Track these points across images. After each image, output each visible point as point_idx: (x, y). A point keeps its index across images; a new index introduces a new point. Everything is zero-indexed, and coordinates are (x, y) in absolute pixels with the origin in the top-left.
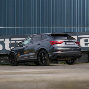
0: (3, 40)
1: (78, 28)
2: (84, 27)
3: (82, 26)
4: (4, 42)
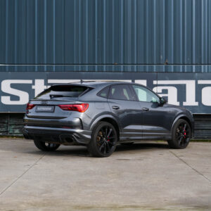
0: (30, 82)
1: (186, 66)
2: (199, 63)
3: (194, 63)
4: (33, 87)
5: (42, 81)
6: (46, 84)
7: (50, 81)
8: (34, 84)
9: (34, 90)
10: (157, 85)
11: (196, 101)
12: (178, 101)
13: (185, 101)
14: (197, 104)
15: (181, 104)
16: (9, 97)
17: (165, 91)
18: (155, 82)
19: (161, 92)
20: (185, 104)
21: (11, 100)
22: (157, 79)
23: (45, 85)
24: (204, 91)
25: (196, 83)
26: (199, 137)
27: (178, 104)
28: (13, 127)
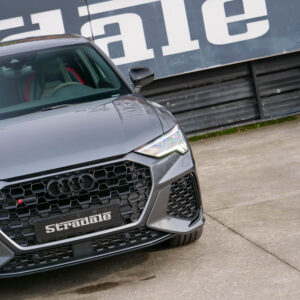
10: (89, 18)
11: (193, 38)
13: (166, 43)
14: (195, 45)
15: (158, 52)
17: (113, 30)
18: (83, 11)
19: (103, 32)
20: (167, 51)
22: (87, 4)
26: (214, 124)
27: (150, 54)
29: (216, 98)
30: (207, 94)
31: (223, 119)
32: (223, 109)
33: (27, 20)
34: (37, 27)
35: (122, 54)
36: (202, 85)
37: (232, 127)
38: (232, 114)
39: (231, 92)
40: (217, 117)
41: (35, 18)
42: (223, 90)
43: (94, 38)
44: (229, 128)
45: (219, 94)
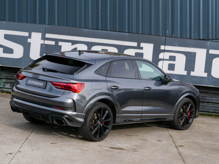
0: (26, 34)
5: (39, 35)
6: (44, 38)
7: (48, 36)
8: (30, 37)
9: (30, 43)
10: (164, 51)
11: (205, 72)
12: (185, 70)
13: (193, 71)
14: (205, 75)
15: (189, 73)
16: (2, 49)
17: (173, 58)
18: (162, 47)
19: (168, 58)
20: (192, 74)
21: (4, 52)
22: (165, 45)
23: (42, 39)
24: (216, 61)
25: (208, 52)
26: (204, 110)
27: (185, 73)
28: (4, 81)
29: (208, 99)
30: (205, 97)
31: (209, 109)
32: (210, 105)
33: (139, 45)
34: (142, 48)
35: (173, 70)
36: (204, 92)
37: (211, 114)
38: (213, 108)
39: (216, 99)
40: (206, 108)
41: (142, 45)
42: (212, 97)
43: (163, 60)
44: (210, 113)
45: (210, 98)
